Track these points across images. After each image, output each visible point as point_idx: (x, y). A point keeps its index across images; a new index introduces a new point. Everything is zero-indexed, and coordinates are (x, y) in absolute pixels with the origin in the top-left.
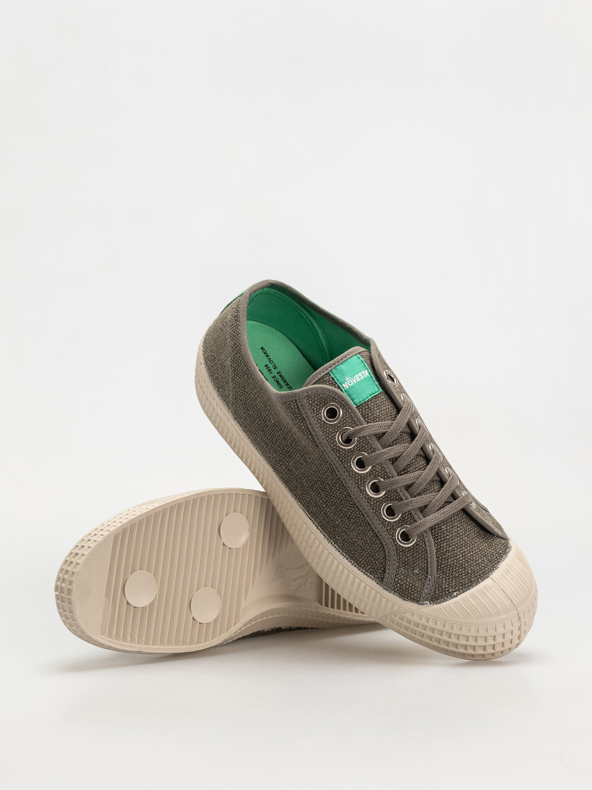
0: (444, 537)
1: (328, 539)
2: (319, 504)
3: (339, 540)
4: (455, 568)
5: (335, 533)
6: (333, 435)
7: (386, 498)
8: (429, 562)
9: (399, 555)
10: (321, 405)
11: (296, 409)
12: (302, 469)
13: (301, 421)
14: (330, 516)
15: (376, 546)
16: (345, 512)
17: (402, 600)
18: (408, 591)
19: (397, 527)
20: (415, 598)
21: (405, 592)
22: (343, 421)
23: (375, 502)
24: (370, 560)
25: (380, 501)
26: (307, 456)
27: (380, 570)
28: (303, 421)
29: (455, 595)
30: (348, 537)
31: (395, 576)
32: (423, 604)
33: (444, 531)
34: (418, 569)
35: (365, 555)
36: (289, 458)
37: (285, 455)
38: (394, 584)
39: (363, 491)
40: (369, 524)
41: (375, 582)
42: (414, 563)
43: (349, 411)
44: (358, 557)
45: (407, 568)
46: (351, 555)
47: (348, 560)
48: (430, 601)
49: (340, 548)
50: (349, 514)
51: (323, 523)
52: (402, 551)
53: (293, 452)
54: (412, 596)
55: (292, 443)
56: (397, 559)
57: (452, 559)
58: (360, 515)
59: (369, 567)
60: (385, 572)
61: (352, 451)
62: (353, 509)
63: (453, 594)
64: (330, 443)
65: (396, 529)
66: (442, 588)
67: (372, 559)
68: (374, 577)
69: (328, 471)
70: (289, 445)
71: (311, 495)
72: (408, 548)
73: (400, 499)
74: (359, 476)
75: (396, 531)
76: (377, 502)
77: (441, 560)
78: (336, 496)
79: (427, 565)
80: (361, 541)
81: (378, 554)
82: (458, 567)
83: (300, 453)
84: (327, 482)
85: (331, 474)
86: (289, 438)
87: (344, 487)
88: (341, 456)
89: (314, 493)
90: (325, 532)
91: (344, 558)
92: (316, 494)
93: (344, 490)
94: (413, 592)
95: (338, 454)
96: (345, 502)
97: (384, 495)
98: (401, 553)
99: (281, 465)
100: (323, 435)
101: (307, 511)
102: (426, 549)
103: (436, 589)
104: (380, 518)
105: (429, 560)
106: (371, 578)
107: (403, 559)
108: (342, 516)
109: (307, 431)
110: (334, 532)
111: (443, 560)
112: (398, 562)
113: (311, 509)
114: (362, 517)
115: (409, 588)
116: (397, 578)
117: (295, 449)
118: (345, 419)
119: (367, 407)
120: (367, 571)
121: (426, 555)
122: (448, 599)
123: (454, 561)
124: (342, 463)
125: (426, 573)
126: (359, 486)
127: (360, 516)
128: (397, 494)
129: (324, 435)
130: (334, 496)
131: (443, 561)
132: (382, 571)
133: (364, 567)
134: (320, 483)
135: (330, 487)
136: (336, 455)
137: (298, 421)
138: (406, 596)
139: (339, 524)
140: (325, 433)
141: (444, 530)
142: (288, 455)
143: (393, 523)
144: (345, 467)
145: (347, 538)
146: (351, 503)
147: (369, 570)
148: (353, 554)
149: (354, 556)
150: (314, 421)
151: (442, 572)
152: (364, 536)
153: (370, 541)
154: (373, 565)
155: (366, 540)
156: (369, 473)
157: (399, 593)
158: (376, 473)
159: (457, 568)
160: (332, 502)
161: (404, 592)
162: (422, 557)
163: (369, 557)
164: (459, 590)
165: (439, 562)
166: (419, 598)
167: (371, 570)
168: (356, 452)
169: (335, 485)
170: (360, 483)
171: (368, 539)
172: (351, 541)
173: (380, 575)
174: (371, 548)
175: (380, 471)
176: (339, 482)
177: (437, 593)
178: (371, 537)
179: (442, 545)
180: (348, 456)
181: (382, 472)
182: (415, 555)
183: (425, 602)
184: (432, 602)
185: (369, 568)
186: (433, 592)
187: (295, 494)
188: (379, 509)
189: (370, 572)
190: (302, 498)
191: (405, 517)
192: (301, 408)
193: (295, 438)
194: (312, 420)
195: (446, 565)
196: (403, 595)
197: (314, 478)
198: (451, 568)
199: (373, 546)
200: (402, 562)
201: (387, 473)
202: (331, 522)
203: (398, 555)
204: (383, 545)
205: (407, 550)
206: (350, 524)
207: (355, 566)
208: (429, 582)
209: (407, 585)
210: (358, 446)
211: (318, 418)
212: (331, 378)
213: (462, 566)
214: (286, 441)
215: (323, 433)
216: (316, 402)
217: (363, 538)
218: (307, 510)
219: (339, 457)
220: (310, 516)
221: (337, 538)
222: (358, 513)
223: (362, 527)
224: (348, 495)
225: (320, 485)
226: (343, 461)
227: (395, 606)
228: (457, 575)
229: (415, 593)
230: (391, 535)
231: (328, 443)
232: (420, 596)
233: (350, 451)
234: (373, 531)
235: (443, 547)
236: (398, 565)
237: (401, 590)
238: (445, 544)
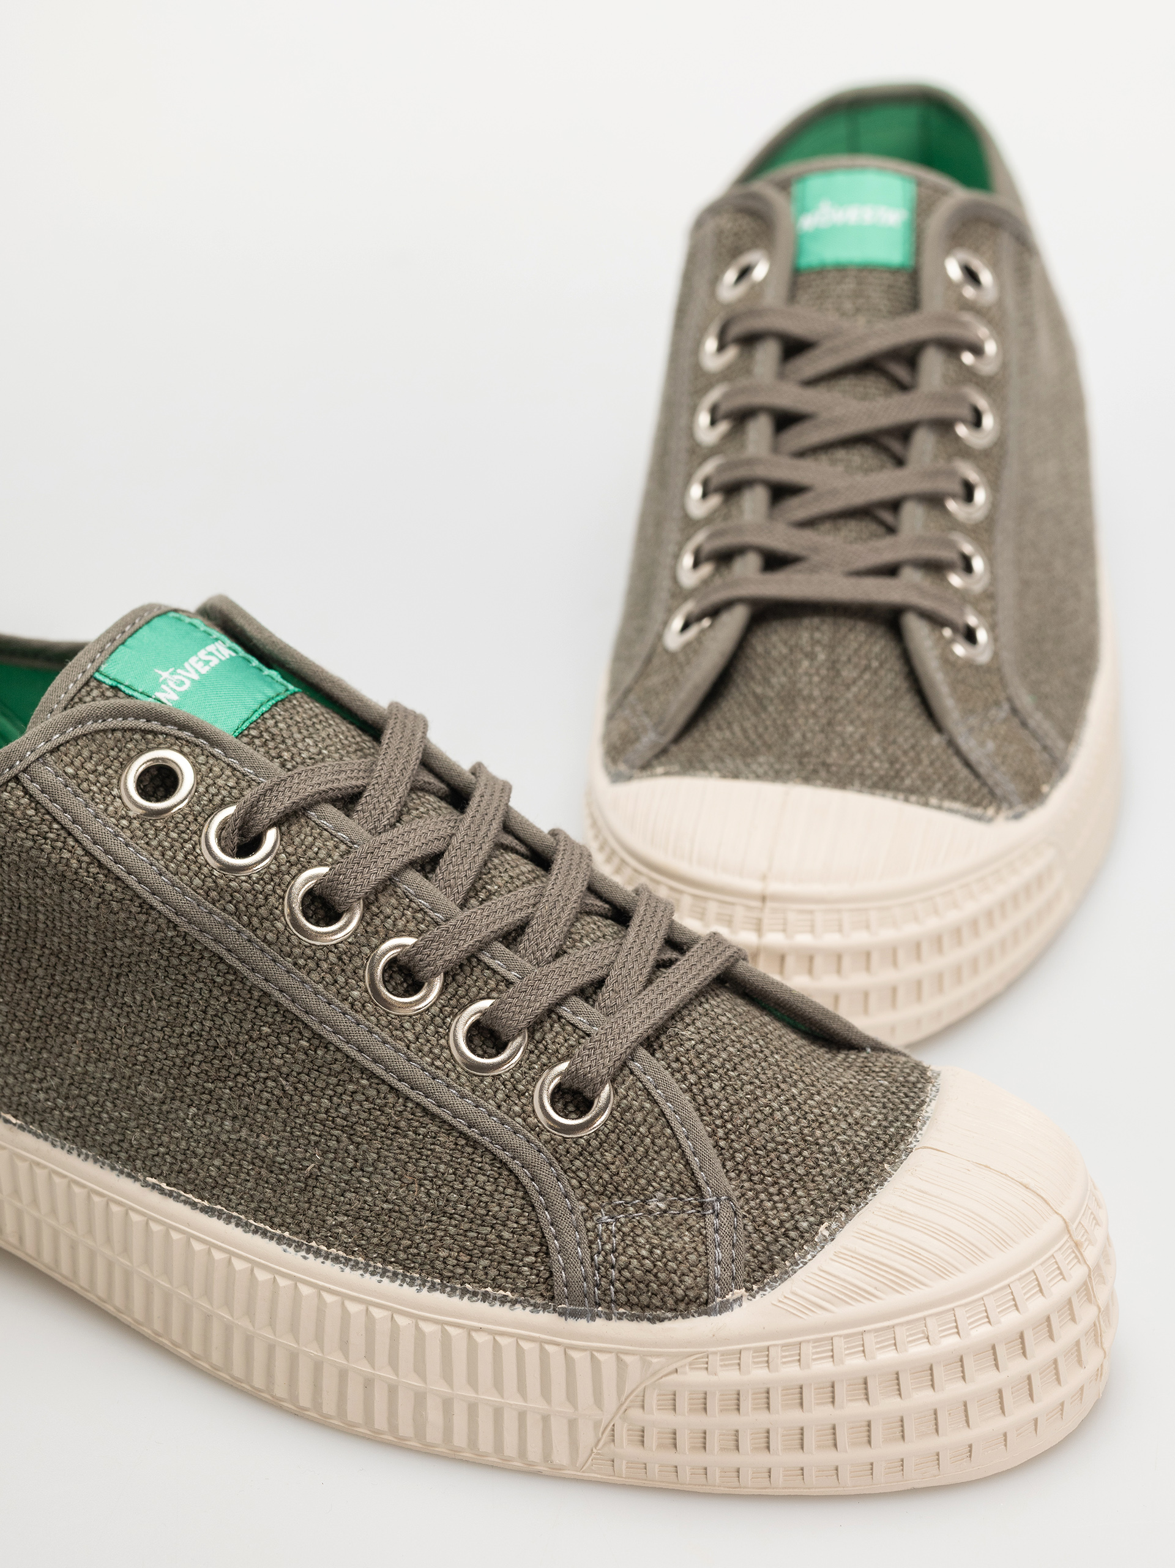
0: (703, 1066)
1: (299, 1247)
2: (224, 1137)
3: (341, 1224)
4: (787, 1152)
5: (319, 1209)
6: (188, 846)
7: (451, 1002)
8: (688, 1152)
9: (574, 1172)
10: (110, 771)
11: (25, 808)
12: (119, 1047)
13: (59, 844)
14: (279, 1159)
15: (482, 1178)
16: (327, 1112)
17: (645, 1324)
18: (656, 1276)
19: (529, 1082)
20: (691, 1294)
21: (647, 1286)
22: (207, 791)
23: (419, 1028)
24: (477, 1238)
25: (432, 1019)
26: (121, 989)
27: (528, 1254)
28: (64, 842)
29: (826, 1233)
30: (369, 1199)
31: (590, 1247)
32: (726, 1307)
33: (693, 1047)
34: (660, 1194)
35: (452, 1230)
36: (59, 1040)
37: (44, 1034)
38: (597, 1278)
39: (363, 1006)
40: (425, 1111)
41: (524, 1308)
42: (639, 1177)
43: (215, 753)
44: (432, 1250)
45: (620, 1205)
46: (402, 1255)
47: (399, 1282)
48: (748, 1284)
49: (353, 1253)
50: (344, 1110)
51: (261, 1201)
52: (581, 1154)
53: (67, 1006)
54: (680, 1292)
55: (53, 976)
56: (573, 1188)
57: (762, 1126)
58: (385, 1098)
59: (484, 1263)
60: (547, 1254)
61: (275, 875)
62: (351, 1087)
63: (817, 1233)
64: (185, 878)
65: (528, 1090)
66: (771, 1226)
67: (486, 1230)
68: (512, 1291)
69: (216, 992)
70: (46, 990)
71: (184, 1121)
72: (597, 1135)
73: (502, 986)
74: (330, 954)
75: (532, 1096)
76: (425, 1029)
77: (725, 1139)
78: (272, 1073)
79: (687, 1164)
80: (421, 1185)
81: (499, 1205)
82: (792, 1146)
83: (91, 993)
84: (223, 1039)
85: (230, 1000)
86: (34, 964)
87: (291, 1024)
88: (242, 907)
89: (193, 1110)
90: (280, 1226)
91: (380, 1282)
92: (199, 1109)
93: (295, 1034)
94: (675, 1273)
95: (230, 902)
96: (314, 1074)
97: (442, 992)
98: (578, 1163)
99: (41, 1081)
100: (154, 861)
101: (191, 1192)
102: (662, 1114)
103: (749, 1237)
104: (458, 1078)
105: (687, 1145)
106: (503, 1300)
107: (593, 1177)
108: (320, 1136)
109: (94, 870)
110: (313, 1208)
111: (733, 1137)
112: (578, 1200)
113: (202, 1174)
114: (391, 1100)
115: (655, 1266)
116: (599, 1253)
117: (71, 990)
118: (210, 781)
119: (266, 736)
120: (481, 1281)
121: (669, 1131)
122: (809, 1257)
123: (771, 1130)
124: (254, 931)
125: (692, 1195)
126: (343, 991)
127: (384, 1101)
128: (487, 972)
129: (158, 860)
130: (266, 1079)
131: (732, 1141)
132: (536, 1255)
133: (465, 1273)
134: (199, 1057)
135: (241, 1049)
136: (224, 910)
137: (48, 848)
138: (656, 1301)
139: (320, 1170)
140: (157, 854)
141: (693, 1042)
142: (52, 1030)
143: (508, 1074)
144: (270, 944)
145: (365, 1202)
146: (337, 1067)
147: (486, 1274)
148: (410, 1247)
149: (416, 1251)
150: (103, 829)
151: (744, 1177)
152: (423, 1163)
153: (451, 1171)
154: (494, 1253)
155: (436, 1176)
156: (361, 930)
157: (629, 1304)
158: (386, 925)
159: (793, 1151)
160: (267, 1104)
161: (641, 1285)
162: (656, 1148)
163: (470, 1230)
164: (830, 1215)
165: (723, 1149)
166: (707, 1287)
167: (493, 1272)
168: (289, 873)
169: (255, 1035)
170: (341, 980)
171: (442, 1167)
172: (385, 1206)
173: (535, 1272)
174: (467, 1194)
175: (397, 913)
176: (266, 1015)
177: (758, 1247)
178: (451, 1156)
179: (708, 1092)
180: (266, 899)
181: (403, 915)
182: (629, 1149)
183: (729, 1296)
184: (755, 1287)
185: (485, 1268)
186: (748, 1251)
187: (123, 1155)
188: (442, 1048)
189: (494, 1280)
190: (157, 1155)
191: (543, 1039)
192: (43, 798)
193: (55, 948)
194: (96, 826)
195: (749, 1150)
196: (644, 1299)
197: (172, 1053)
198: (773, 1155)
199: (470, 1182)
200: (596, 1193)
201: (425, 913)
202: (288, 1179)
203: (572, 1175)
204: (504, 1164)
205: (594, 1143)
206: (357, 1148)
207: (433, 1288)
208: (716, 1222)
209: (644, 1258)
210: (290, 849)
211: (116, 813)
212: (107, 689)
213: (805, 1141)
214: (29, 983)
215: (152, 855)
216: (89, 766)
217: (422, 1175)
218: (188, 1187)
219: (237, 914)
220: (206, 1203)
221: (331, 1221)
222: (375, 1093)
223: (405, 1136)
224: (316, 1042)
225: (204, 1066)
226: (255, 921)
227: (627, 1359)
228: (801, 1170)
229: (683, 1274)
230: (519, 1116)
231: (182, 880)
232: (707, 1279)
233: (267, 876)
234: (449, 1134)
235: (714, 1097)
236: (584, 1208)
237: (630, 1286)
238: (716, 1085)
